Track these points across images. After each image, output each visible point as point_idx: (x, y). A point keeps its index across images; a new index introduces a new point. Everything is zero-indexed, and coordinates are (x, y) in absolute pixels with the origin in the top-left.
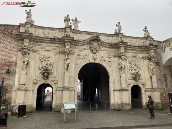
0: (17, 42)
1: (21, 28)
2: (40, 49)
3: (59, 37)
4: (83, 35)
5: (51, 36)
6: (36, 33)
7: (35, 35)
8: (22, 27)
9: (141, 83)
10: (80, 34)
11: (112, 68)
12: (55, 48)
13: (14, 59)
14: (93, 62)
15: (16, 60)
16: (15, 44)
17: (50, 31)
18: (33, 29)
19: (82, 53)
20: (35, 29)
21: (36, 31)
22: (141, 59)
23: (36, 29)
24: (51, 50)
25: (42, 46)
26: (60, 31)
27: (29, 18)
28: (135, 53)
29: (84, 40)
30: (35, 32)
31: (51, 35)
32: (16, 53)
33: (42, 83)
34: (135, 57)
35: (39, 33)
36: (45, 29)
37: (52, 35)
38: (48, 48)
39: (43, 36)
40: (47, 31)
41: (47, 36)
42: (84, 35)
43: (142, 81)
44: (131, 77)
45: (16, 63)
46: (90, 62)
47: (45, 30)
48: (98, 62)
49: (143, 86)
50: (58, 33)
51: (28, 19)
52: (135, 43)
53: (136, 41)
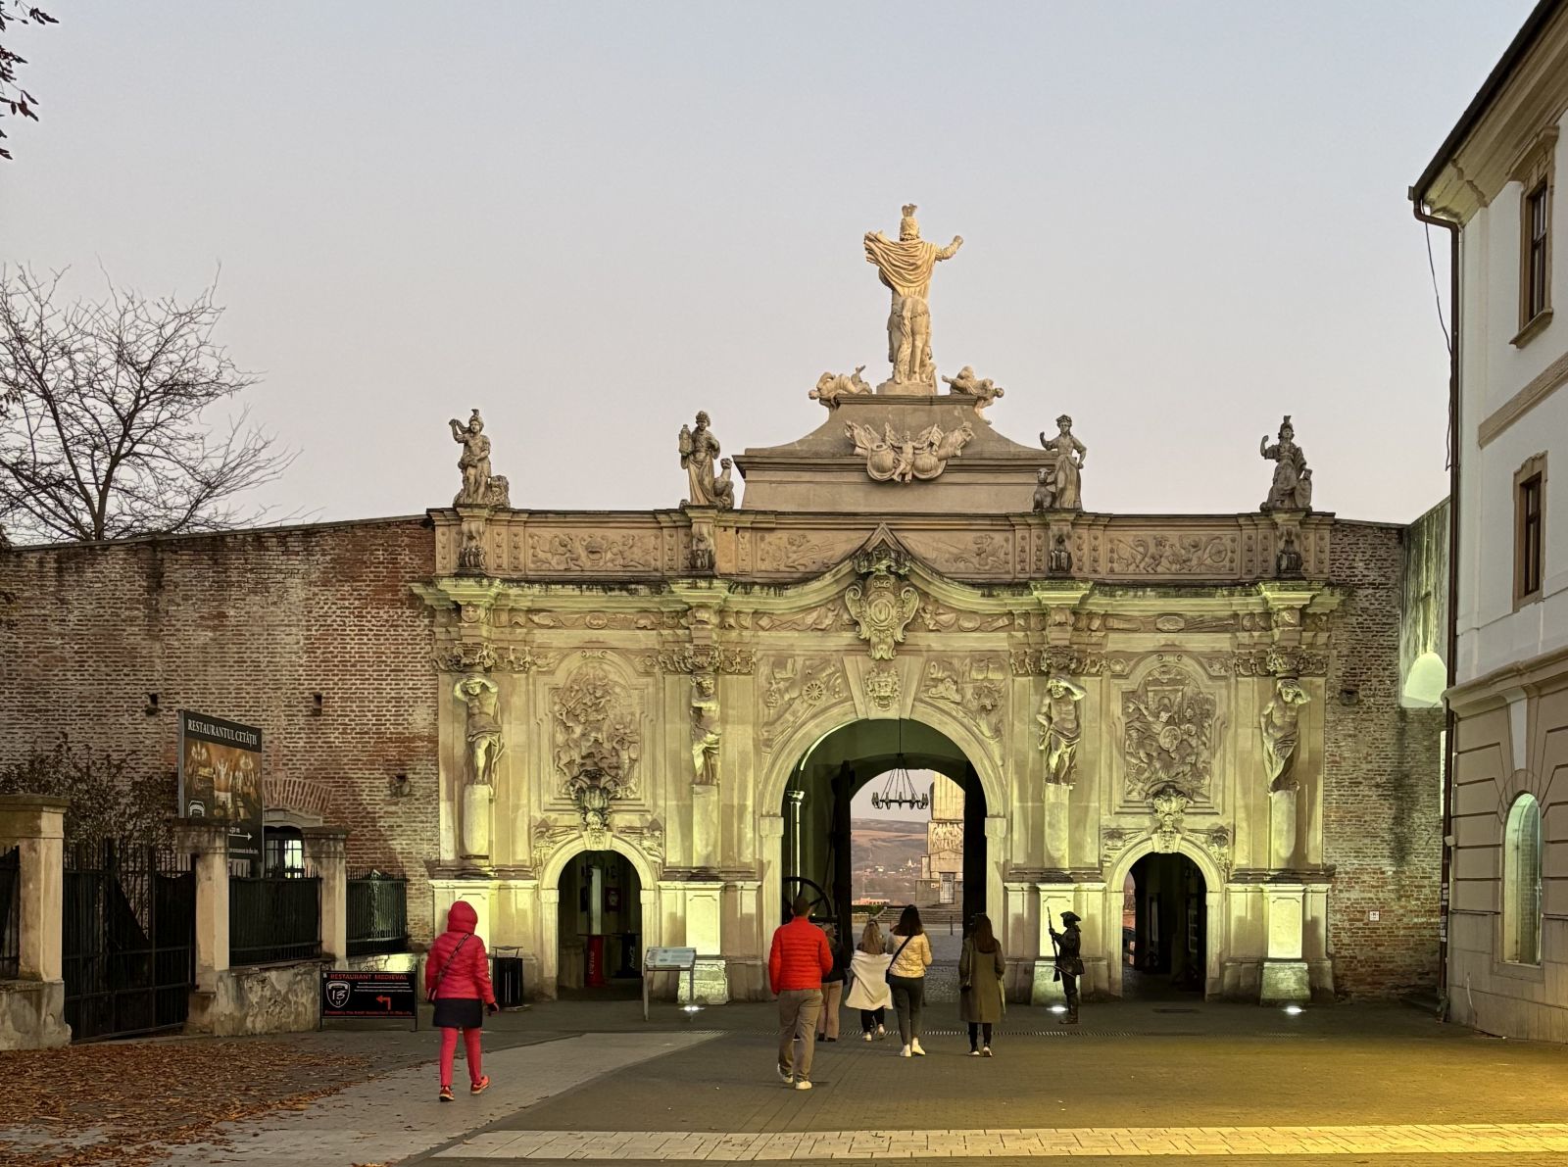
0: (426, 621)
1: (439, 531)
3: (659, 564)
4: (810, 535)
5: (610, 566)
6: (521, 556)
7: (516, 569)
8: (445, 529)
10: (784, 535)
11: (1004, 749)
12: (635, 639)
13: (419, 719)
14: (875, 715)
15: (435, 725)
16: (419, 630)
17: (598, 533)
18: (503, 530)
19: (801, 657)
20: (515, 529)
21: (521, 544)
23: (519, 530)
24: (616, 652)
26: (661, 528)
27: (475, 467)
29: (814, 568)
30: (516, 552)
31: (609, 555)
32: (424, 683)
33: (578, 848)
34: (1175, 660)
35: (541, 555)
36: (574, 525)
37: (613, 561)
39: (562, 567)
40: (586, 533)
42: (815, 538)
45: (433, 740)
47: (572, 532)
48: (906, 716)
50: (648, 537)
51: (471, 471)
52: (1184, 561)
53: (1194, 547)
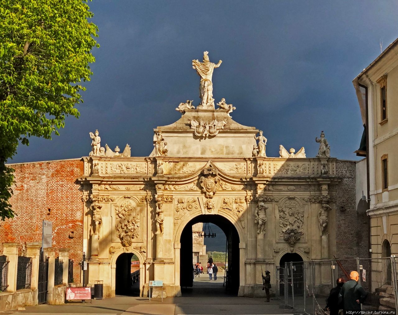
2: (115, 197)
5: (132, 172)
7: (107, 173)
9: (302, 249)
10: (182, 164)
11: (245, 223)
12: (139, 192)
13: (78, 216)
14: (207, 213)
15: (82, 218)
17: (129, 163)
18: (103, 163)
19: (186, 197)
20: (107, 162)
21: (108, 167)
22: (307, 202)
24: (134, 196)
25: (119, 191)
26: (147, 162)
27: (96, 145)
28: (293, 191)
29: (190, 173)
30: (107, 169)
31: (132, 169)
33: (122, 252)
34: (293, 199)
35: (113, 169)
36: (123, 161)
38: (128, 194)
39: (119, 172)
40: (126, 163)
41: (126, 172)
42: (190, 164)
43: (304, 245)
44: (283, 238)
45: (82, 222)
46: (201, 214)
47: (122, 163)
48: (217, 214)
49: (306, 255)
51: (95, 147)
52: (295, 171)
53: (298, 166)
